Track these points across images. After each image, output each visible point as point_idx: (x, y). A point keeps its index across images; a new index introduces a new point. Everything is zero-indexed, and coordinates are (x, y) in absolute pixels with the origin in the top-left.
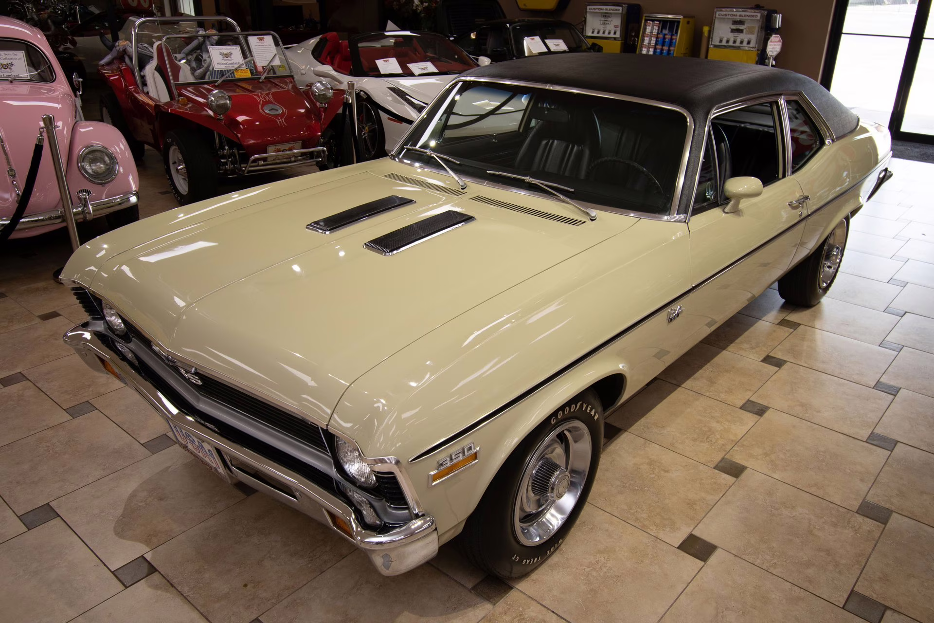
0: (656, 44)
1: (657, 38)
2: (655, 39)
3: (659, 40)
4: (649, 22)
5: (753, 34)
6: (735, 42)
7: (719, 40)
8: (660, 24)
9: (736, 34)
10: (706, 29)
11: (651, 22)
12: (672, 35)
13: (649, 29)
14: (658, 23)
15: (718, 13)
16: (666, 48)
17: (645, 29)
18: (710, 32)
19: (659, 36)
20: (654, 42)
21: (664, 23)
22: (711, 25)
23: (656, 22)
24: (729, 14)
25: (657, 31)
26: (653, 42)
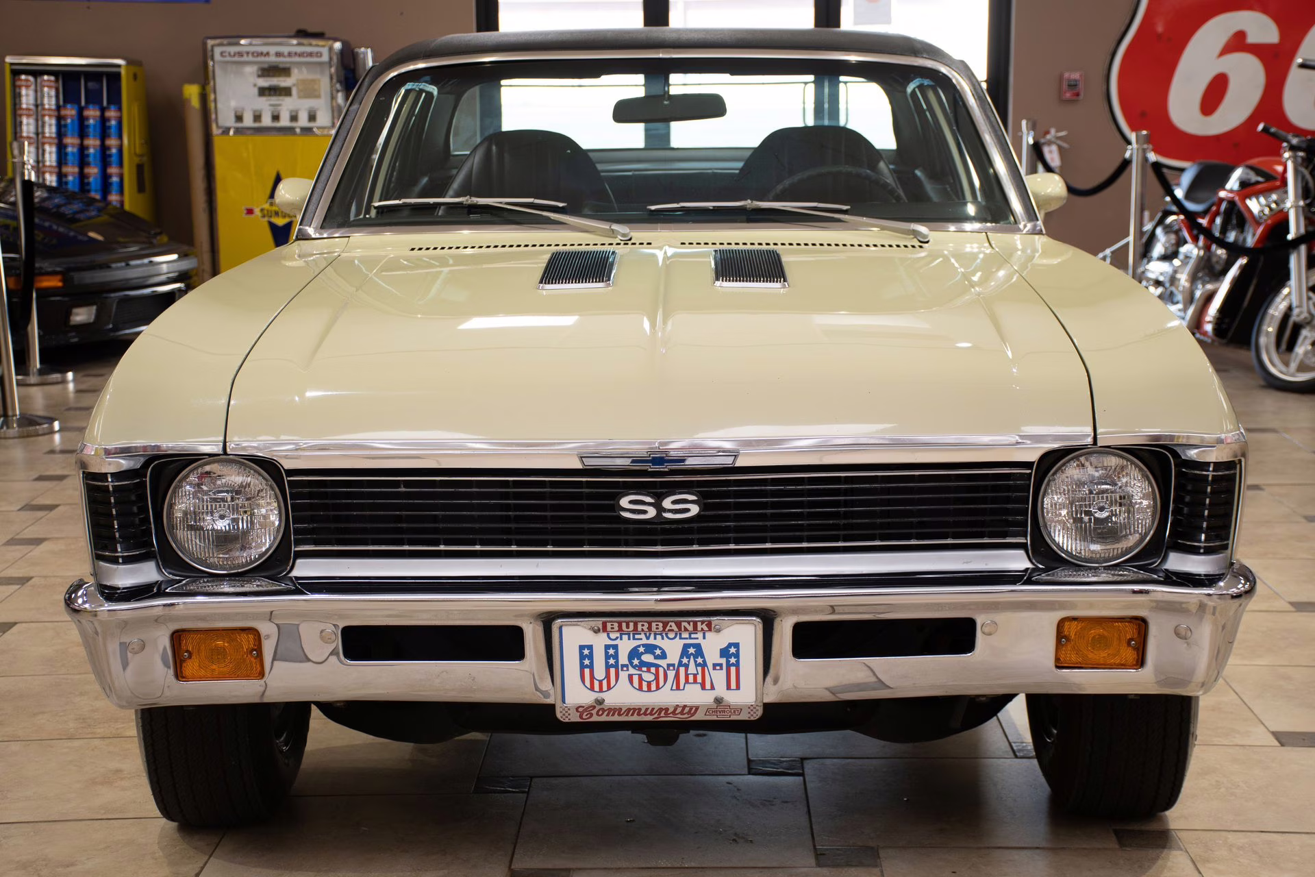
0: (60, 134)
1: (60, 119)
2: (54, 122)
3: (69, 121)
4: (23, 77)
5: (318, 96)
6: (276, 118)
7: (233, 119)
8: (57, 81)
9: (274, 100)
10: (192, 92)
11: (31, 78)
12: (103, 110)
13: (27, 98)
14: (52, 78)
15: (217, 51)
16: (93, 143)
17: (16, 96)
18: (204, 98)
19: (63, 112)
20: (54, 129)
21: (68, 80)
22: (204, 78)
23: (46, 77)
24: (248, 53)
25: (53, 101)
26: (50, 129)
